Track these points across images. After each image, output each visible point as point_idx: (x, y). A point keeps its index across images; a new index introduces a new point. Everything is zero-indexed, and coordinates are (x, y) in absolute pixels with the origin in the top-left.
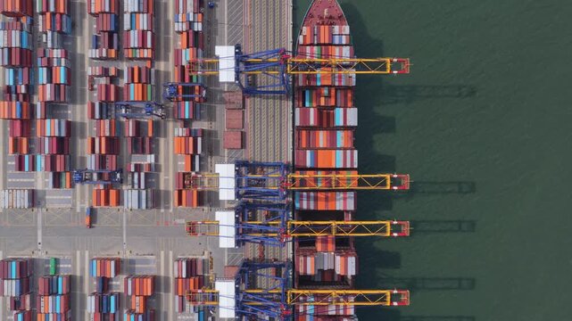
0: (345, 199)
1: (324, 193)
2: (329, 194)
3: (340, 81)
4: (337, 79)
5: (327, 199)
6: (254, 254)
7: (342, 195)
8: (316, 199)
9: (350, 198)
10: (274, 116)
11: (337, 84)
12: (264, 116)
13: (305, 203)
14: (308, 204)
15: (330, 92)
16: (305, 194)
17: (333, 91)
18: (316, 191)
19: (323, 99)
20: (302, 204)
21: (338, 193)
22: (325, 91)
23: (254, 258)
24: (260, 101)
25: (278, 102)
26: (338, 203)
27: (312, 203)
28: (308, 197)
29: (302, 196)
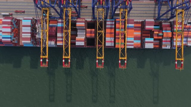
0: (111, 42)
1: (114, 32)
2: (113, 34)
3: (165, 41)
4: (166, 40)
5: (111, 33)
6: (84, 4)
7: (113, 40)
8: (111, 28)
9: (111, 44)
10: (146, 13)
11: (163, 40)
12: (146, 9)
13: (109, 23)
14: (109, 25)
15: (160, 36)
16: (114, 23)
17: (161, 38)
18: (115, 28)
19: (157, 33)
20: (109, 21)
21: (114, 38)
22: (161, 34)
23: (82, 4)
24: (153, 8)
25: (153, 15)
26: (109, 38)
27: (109, 26)
28: (112, 25)
29: (112, 21)
